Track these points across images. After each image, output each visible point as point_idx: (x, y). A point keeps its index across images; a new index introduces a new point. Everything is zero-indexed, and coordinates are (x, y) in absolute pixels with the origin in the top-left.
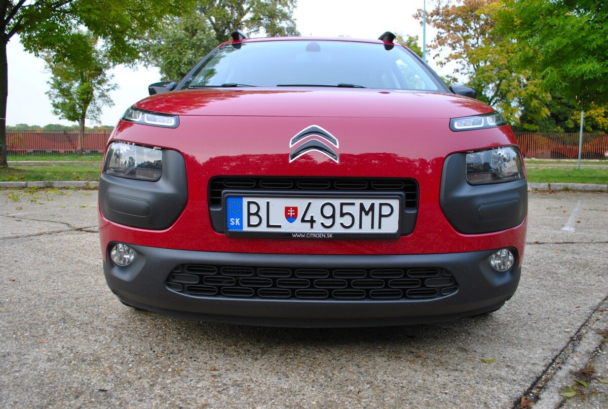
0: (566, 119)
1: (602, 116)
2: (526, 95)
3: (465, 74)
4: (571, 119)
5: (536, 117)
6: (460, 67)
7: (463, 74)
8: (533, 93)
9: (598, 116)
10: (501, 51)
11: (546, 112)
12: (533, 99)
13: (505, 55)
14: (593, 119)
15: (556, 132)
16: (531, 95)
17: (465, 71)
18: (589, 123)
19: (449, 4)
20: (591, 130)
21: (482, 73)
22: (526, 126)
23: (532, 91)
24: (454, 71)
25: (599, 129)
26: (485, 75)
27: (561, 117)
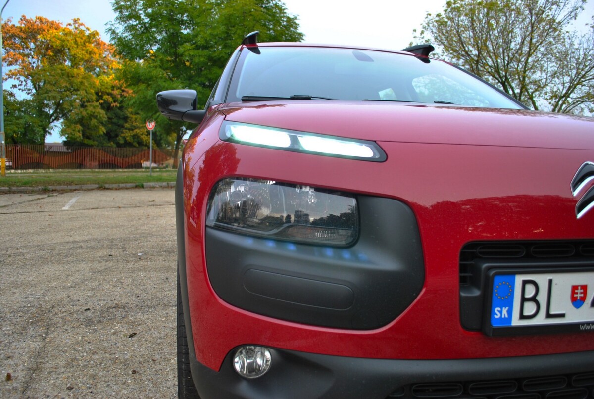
0: (117, 136)
1: (145, 134)
2: (87, 115)
3: (23, 91)
4: (121, 136)
5: (93, 133)
6: (17, 82)
7: (21, 90)
8: (92, 113)
9: (142, 135)
10: (62, 74)
11: (103, 130)
12: (92, 118)
13: (66, 78)
14: (138, 137)
15: (109, 146)
16: (91, 115)
17: (22, 87)
18: (135, 140)
19: (9, 23)
20: (137, 145)
21: (46, 93)
22: (86, 141)
23: (91, 112)
24: (11, 86)
25: (143, 145)
26: (50, 95)
27: (113, 134)
